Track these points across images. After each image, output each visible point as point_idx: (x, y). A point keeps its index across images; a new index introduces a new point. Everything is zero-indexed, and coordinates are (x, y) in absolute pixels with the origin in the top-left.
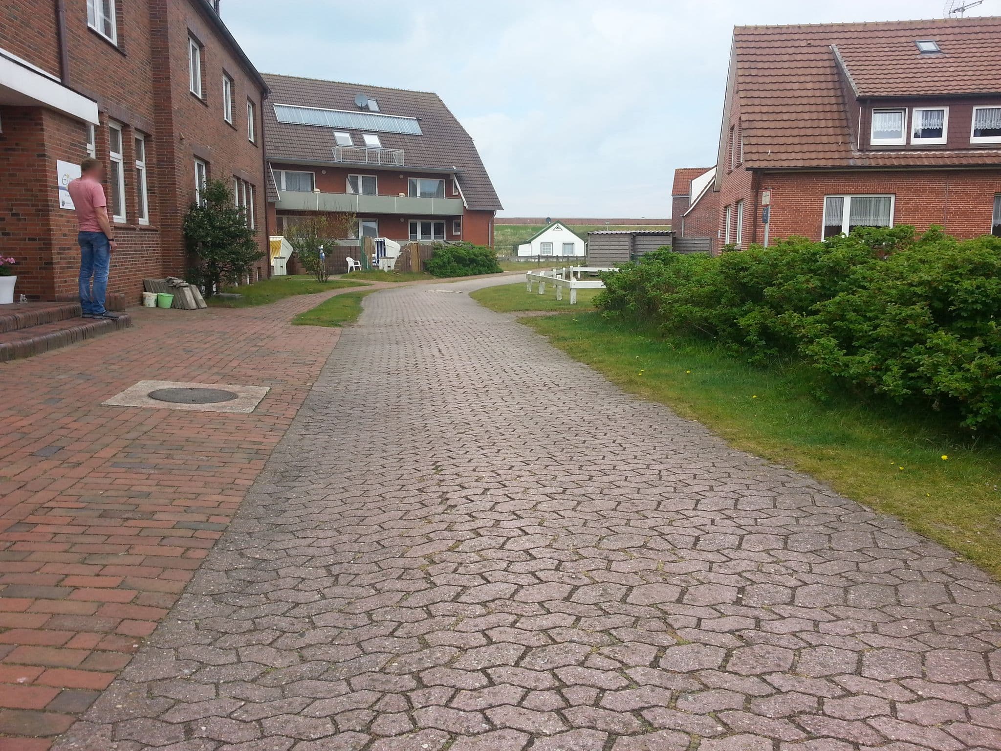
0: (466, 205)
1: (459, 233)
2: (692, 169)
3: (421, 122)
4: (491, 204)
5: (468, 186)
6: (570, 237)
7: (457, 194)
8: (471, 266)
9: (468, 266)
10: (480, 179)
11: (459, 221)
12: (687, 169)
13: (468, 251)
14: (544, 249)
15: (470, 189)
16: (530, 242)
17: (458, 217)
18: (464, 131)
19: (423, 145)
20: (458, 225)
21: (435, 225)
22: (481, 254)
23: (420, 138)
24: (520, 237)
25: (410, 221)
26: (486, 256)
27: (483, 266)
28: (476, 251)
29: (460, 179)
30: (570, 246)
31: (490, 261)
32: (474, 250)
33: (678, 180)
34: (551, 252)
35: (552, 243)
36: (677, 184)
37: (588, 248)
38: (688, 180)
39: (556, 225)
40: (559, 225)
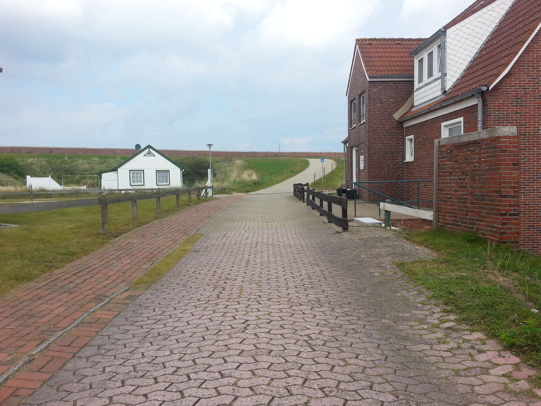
2: (384, 40)
6: (165, 164)
12: (375, 39)
14: (133, 177)
16: (115, 170)
24: (109, 165)
30: (164, 174)
33: (368, 55)
34: (142, 184)
35: (143, 171)
36: (370, 59)
37: (186, 176)
38: (387, 54)
39: (148, 150)
40: (151, 150)
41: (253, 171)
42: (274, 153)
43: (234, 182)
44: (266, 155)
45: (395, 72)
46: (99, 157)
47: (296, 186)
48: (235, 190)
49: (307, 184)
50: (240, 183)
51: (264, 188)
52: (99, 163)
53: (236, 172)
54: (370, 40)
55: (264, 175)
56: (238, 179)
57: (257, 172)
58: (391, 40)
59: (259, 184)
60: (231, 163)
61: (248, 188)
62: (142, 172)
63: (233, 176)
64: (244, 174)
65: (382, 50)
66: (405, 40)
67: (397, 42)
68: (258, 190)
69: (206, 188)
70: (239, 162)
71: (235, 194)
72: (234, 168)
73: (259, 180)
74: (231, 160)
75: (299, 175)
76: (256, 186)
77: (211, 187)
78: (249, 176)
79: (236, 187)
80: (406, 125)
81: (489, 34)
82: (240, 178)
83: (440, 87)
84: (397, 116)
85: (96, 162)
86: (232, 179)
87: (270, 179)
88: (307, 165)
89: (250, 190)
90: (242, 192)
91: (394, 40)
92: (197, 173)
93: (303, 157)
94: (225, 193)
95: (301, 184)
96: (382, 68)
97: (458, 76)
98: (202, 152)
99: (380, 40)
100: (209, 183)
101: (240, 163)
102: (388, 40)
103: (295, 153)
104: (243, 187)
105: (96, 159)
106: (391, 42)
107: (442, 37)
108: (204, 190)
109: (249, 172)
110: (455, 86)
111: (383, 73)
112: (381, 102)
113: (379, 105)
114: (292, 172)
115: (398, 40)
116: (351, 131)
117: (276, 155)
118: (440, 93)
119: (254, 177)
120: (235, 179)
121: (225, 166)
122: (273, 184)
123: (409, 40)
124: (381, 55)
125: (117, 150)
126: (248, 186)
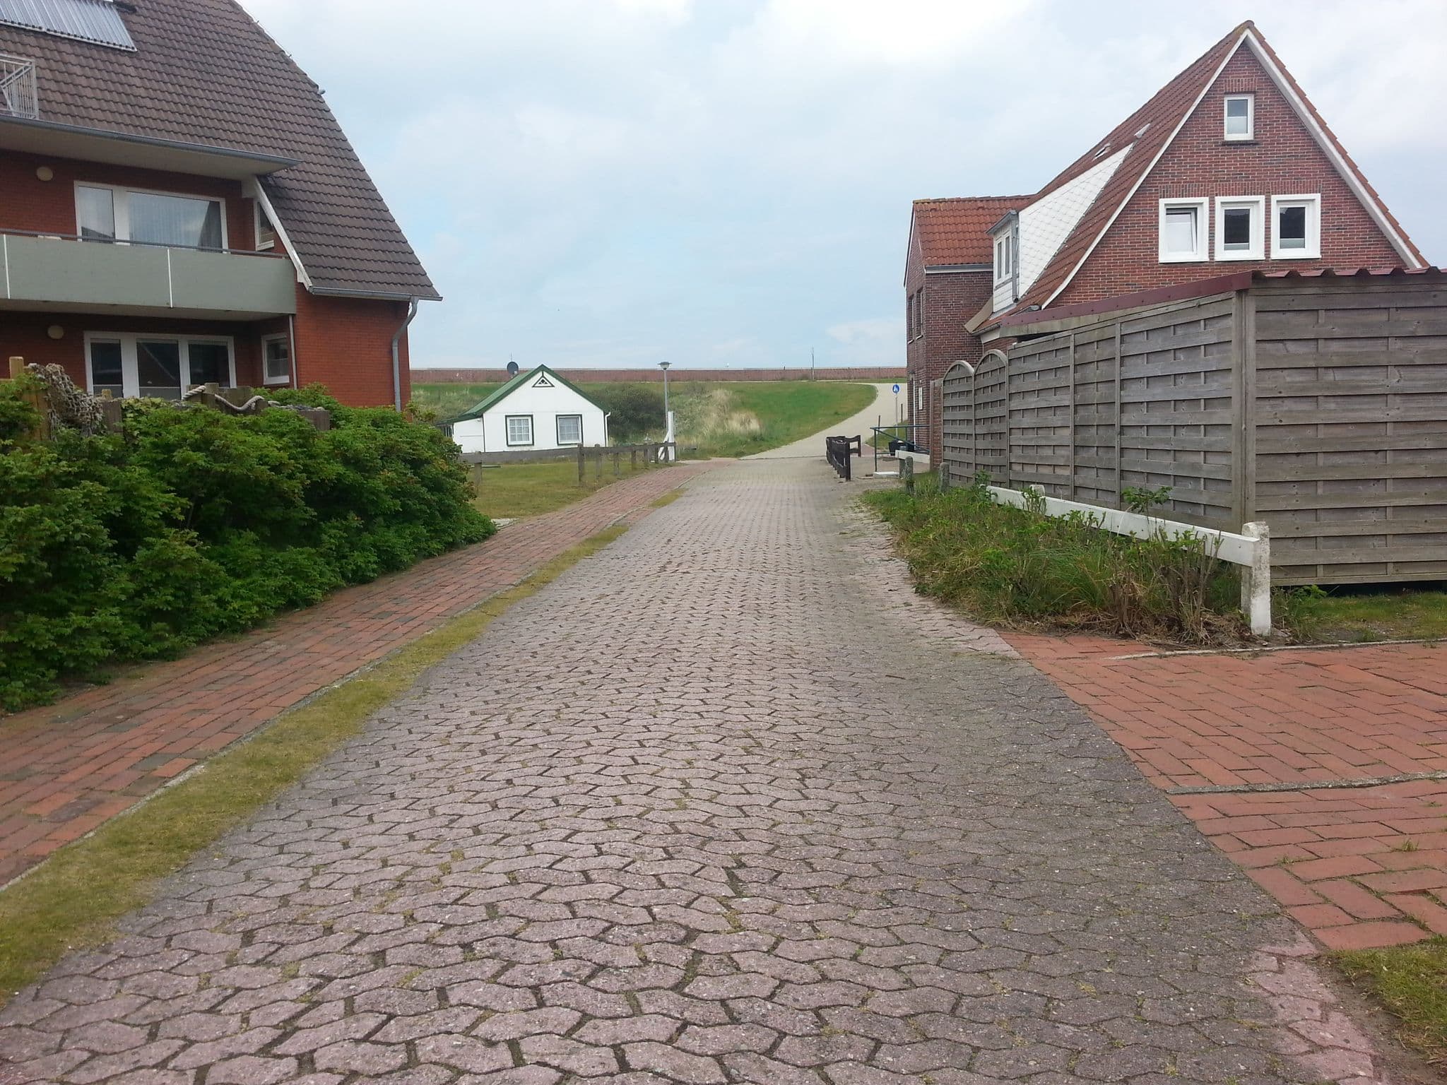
0: (303, 277)
1: (285, 379)
2: (958, 200)
3: (134, 18)
4: (394, 278)
5: (309, 217)
6: (573, 402)
7: (271, 244)
8: (331, 534)
9: (308, 535)
10: (352, 202)
11: (280, 336)
12: (944, 201)
13: (304, 440)
14: (513, 429)
15: (315, 228)
16: (479, 415)
17: (277, 322)
18: (289, 62)
19: (137, 82)
20: (279, 354)
21: (193, 348)
22: (388, 453)
23: (126, 60)
24: (448, 405)
25: (90, 338)
26: (416, 464)
27: (405, 516)
28: (355, 436)
29: (278, 196)
30: (571, 423)
31: (436, 486)
32: (345, 433)
33: (929, 229)
34: (531, 442)
35: (532, 416)
36: (931, 237)
37: (614, 427)
38: (960, 228)
39: (540, 374)
40: (546, 375)
41: (753, 414)
42: (801, 371)
43: (712, 437)
44: (783, 375)
45: (967, 259)
46: (426, 388)
47: (830, 441)
48: (714, 452)
49: (858, 438)
50: (725, 437)
51: (774, 447)
52: (429, 402)
53: (714, 415)
54: (935, 202)
55: (776, 422)
56: (720, 431)
57: (759, 416)
58: (970, 200)
59: (763, 439)
60: (703, 396)
61: (741, 448)
62: (530, 419)
63: (710, 423)
64: (732, 419)
65: (952, 220)
66: (993, 199)
67: (980, 204)
68: (762, 451)
69: (666, 445)
70: (720, 395)
71: (715, 459)
72: (710, 407)
73: (763, 431)
74: (703, 391)
75: (850, 420)
76: (758, 443)
77: (673, 444)
78: (742, 423)
79: (717, 447)
80: (985, 340)
81: (1082, 215)
82: (724, 428)
83: (1011, 293)
84: (970, 326)
85: (422, 399)
86: (706, 432)
87: (788, 429)
88: (871, 395)
89: (745, 451)
90: (728, 455)
91: (975, 200)
92: (631, 419)
93: (863, 378)
94: (696, 458)
95: (843, 438)
96: (946, 253)
97: (1035, 277)
98: (636, 371)
99: (952, 201)
100: (669, 437)
101: (723, 396)
102: (964, 201)
103: (849, 370)
104: (732, 446)
105: (422, 392)
106: (968, 205)
107: (1013, 222)
108: (662, 449)
109: (743, 416)
110: (1029, 292)
111: (947, 261)
112: (945, 306)
113: (942, 310)
114: (836, 413)
115: (982, 200)
116: (911, 346)
117: (805, 375)
118: (1011, 301)
119: (754, 426)
120: (714, 431)
121: (691, 404)
122: (792, 440)
123: (999, 199)
124: (948, 228)
125: (454, 372)
126: (741, 443)
